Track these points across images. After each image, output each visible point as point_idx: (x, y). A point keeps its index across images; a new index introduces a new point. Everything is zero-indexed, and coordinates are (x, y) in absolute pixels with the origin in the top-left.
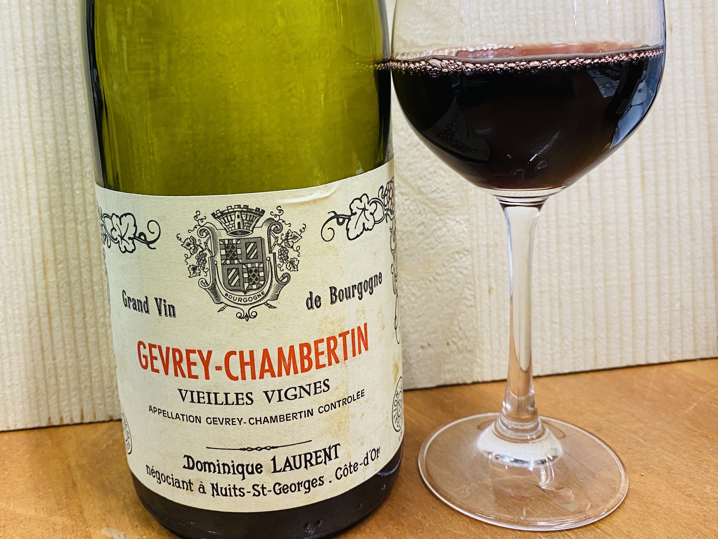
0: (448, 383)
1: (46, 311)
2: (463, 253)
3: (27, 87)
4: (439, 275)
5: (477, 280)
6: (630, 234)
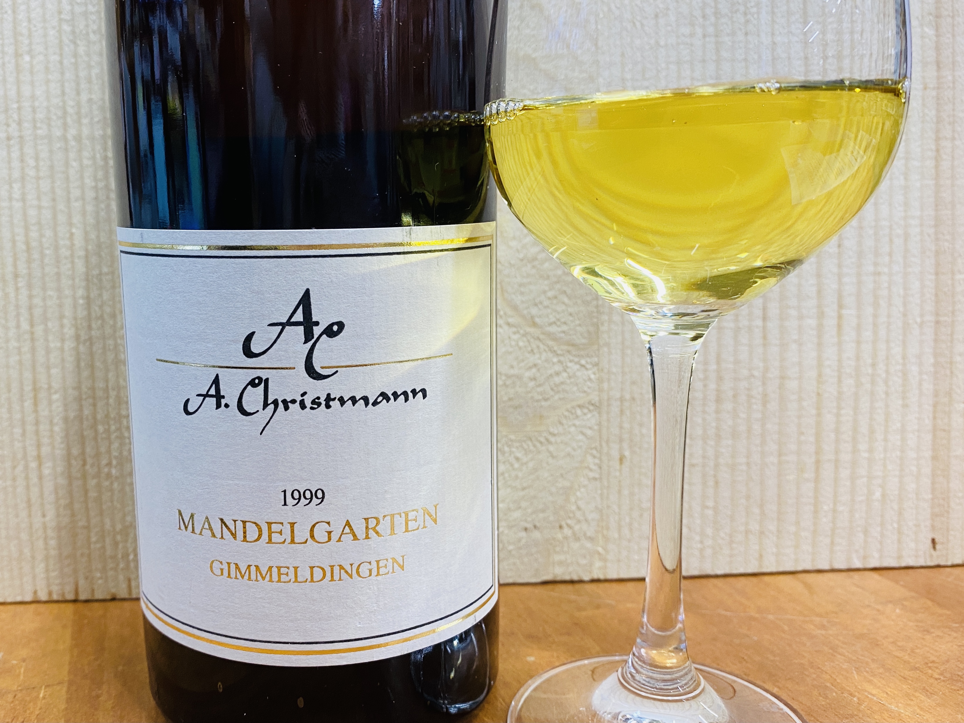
0: (559, 578)
1: (35, 453)
2: (588, 408)
3: (22, 161)
4: (554, 435)
5: (604, 444)
6: (818, 394)
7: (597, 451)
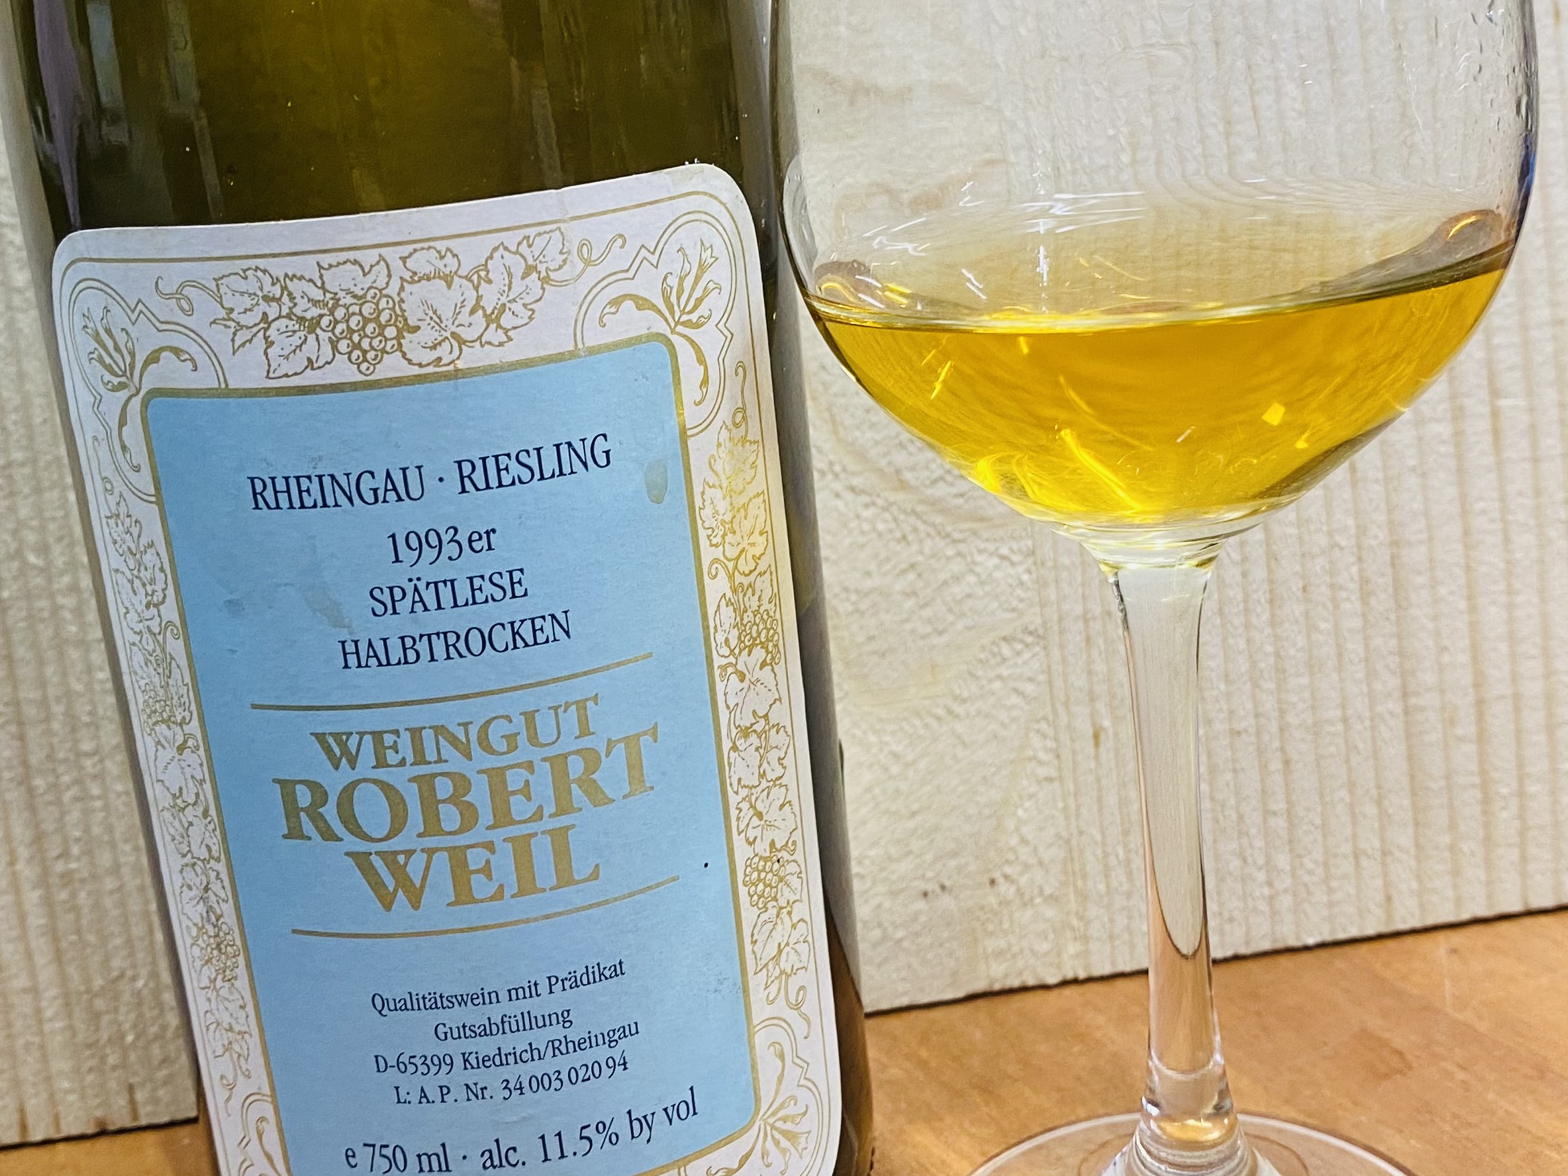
2: (1022, 641)
5: (1061, 709)
7: (1049, 725)
